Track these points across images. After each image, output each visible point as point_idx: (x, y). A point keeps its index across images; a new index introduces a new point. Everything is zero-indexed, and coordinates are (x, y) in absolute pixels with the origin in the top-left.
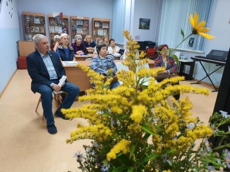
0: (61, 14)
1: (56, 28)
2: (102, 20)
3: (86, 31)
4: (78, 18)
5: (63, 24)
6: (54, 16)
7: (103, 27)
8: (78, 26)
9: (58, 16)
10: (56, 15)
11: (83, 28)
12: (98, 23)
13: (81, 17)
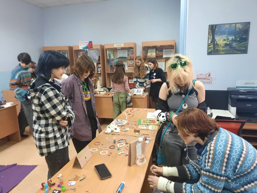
0: (91, 43)
2: (158, 45)
4: (115, 46)
6: (81, 48)
7: (164, 56)
9: (87, 48)
10: (84, 46)
11: (129, 61)
12: (155, 50)
13: (120, 44)
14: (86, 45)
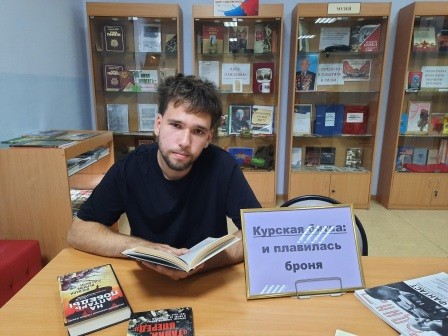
1: (227, 67)
3: (361, 74)
4: (333, 11)
5: (259, 47)
6: (218, 12)
8: (329, 49)
9: (238, 12)
10: (230, 7)
11: (350, 62)
12: (432, 31)
13: (348, 5)
14: (237, 5)
